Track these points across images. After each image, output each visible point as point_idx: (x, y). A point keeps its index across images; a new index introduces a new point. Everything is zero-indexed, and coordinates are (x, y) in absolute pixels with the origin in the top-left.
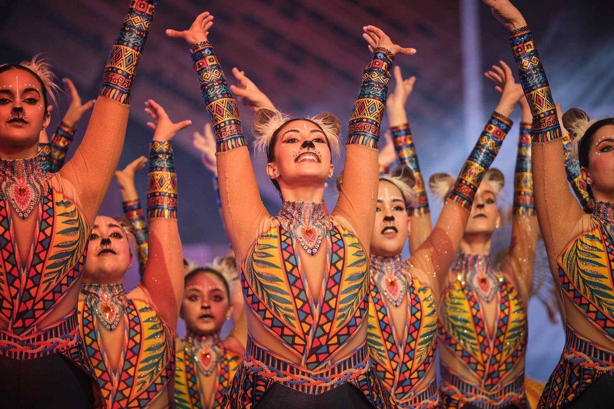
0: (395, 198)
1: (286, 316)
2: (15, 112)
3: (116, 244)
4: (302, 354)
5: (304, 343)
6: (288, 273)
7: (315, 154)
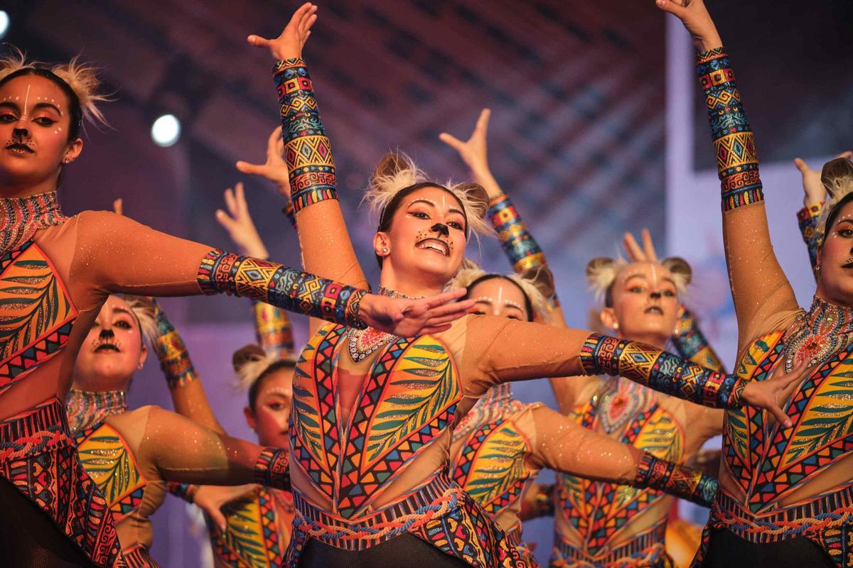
0: (511, 303)
1: (312, 443)
2: (17, 134)
3: (121, 337)
4: (332, 497)
5: (331, 482)
6: (319, 384)
7: (445, 244)
